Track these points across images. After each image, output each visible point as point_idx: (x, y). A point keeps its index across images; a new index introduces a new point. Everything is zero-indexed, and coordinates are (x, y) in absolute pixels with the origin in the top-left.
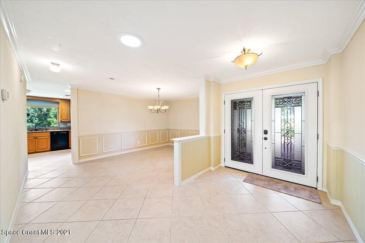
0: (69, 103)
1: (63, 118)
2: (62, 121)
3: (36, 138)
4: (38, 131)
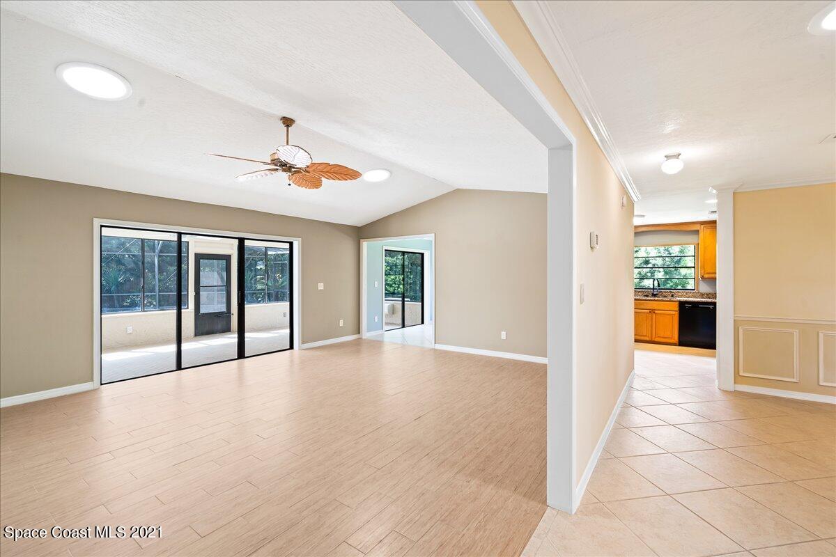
1: (708, 270)
2: (706, 276)
3: (652, 311)
4: (656, 299)
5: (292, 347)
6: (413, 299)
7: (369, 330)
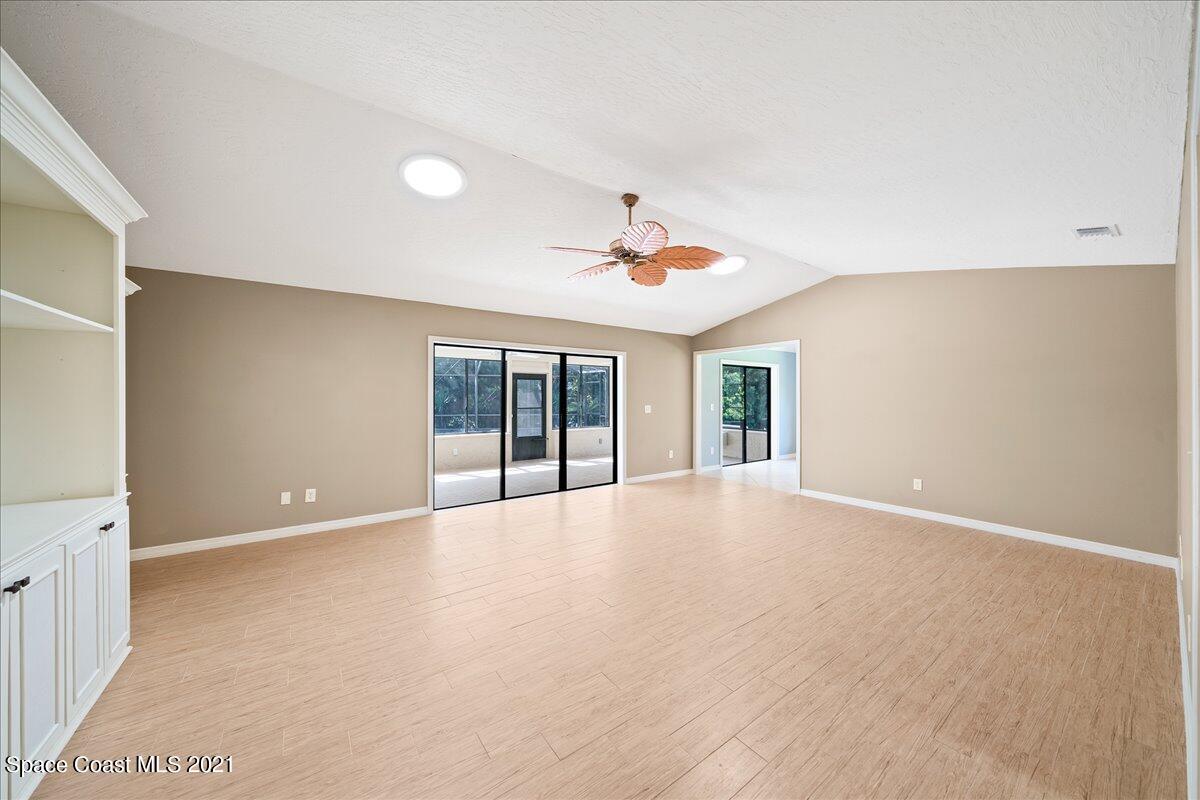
5: (615, 480)
6: (757, 427)
7: (703, 465)
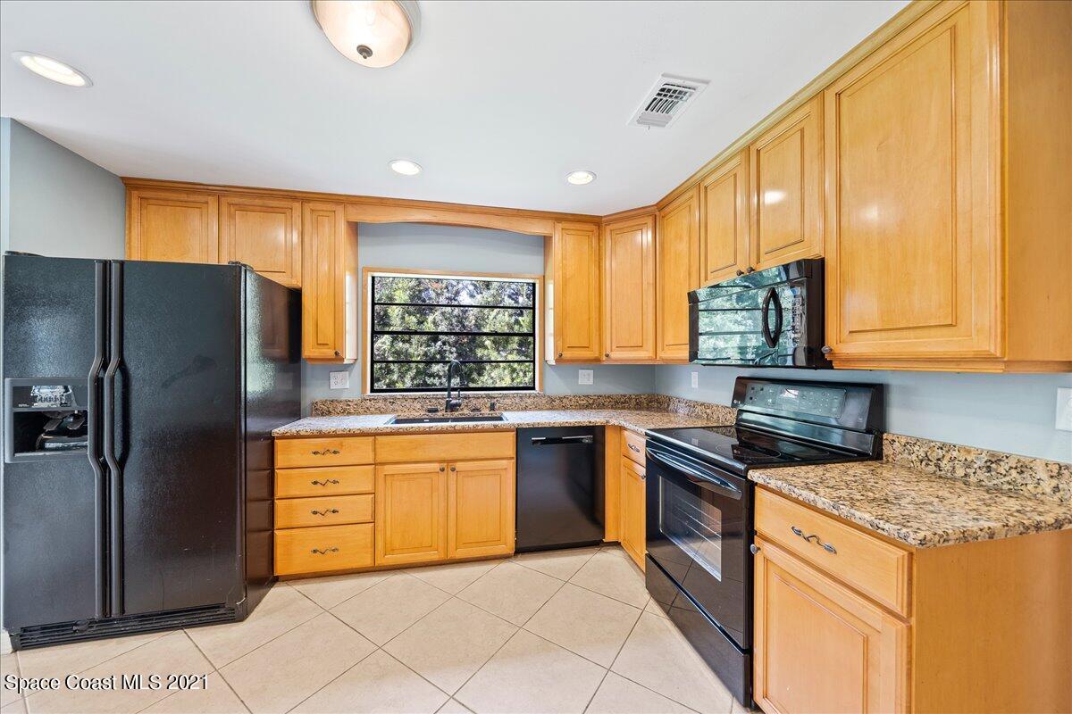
0: (594, 241)
1: (572, 339)
2: (567, 354)
3: (450, 466)
